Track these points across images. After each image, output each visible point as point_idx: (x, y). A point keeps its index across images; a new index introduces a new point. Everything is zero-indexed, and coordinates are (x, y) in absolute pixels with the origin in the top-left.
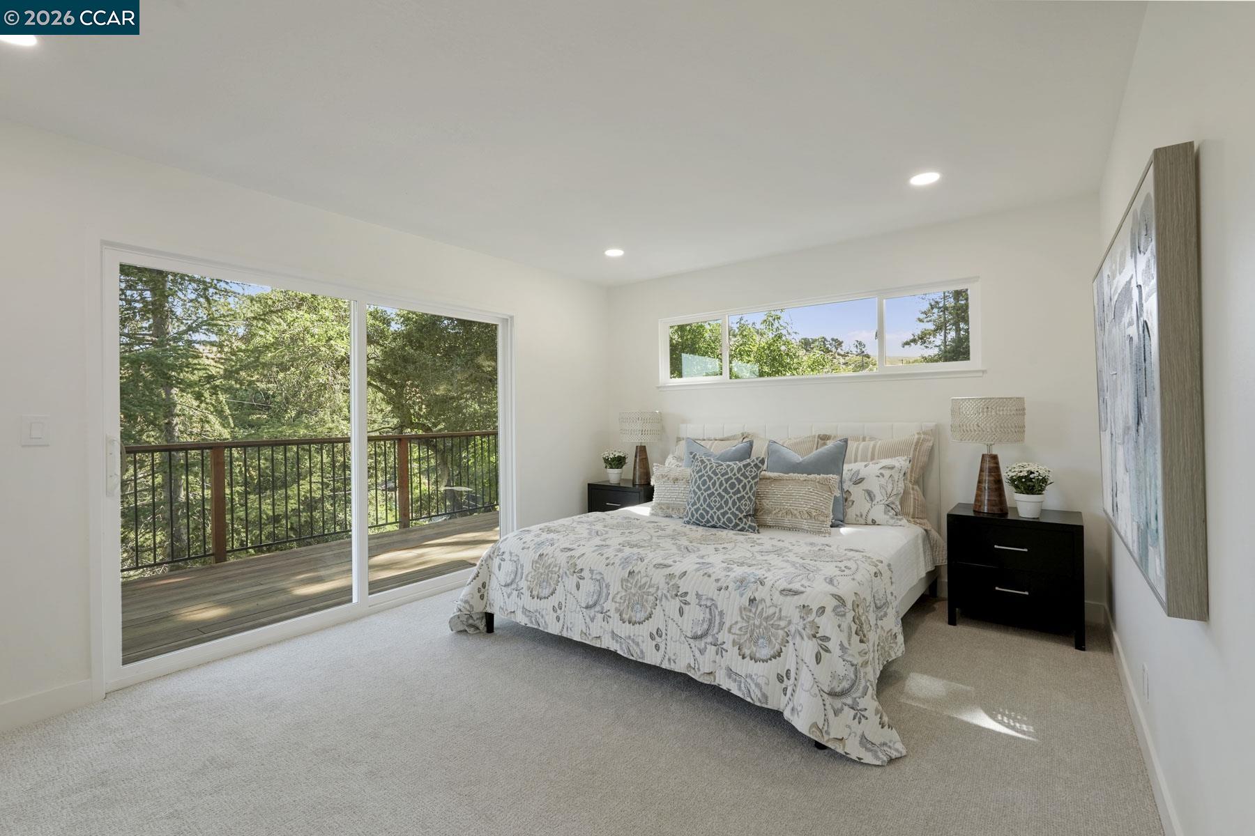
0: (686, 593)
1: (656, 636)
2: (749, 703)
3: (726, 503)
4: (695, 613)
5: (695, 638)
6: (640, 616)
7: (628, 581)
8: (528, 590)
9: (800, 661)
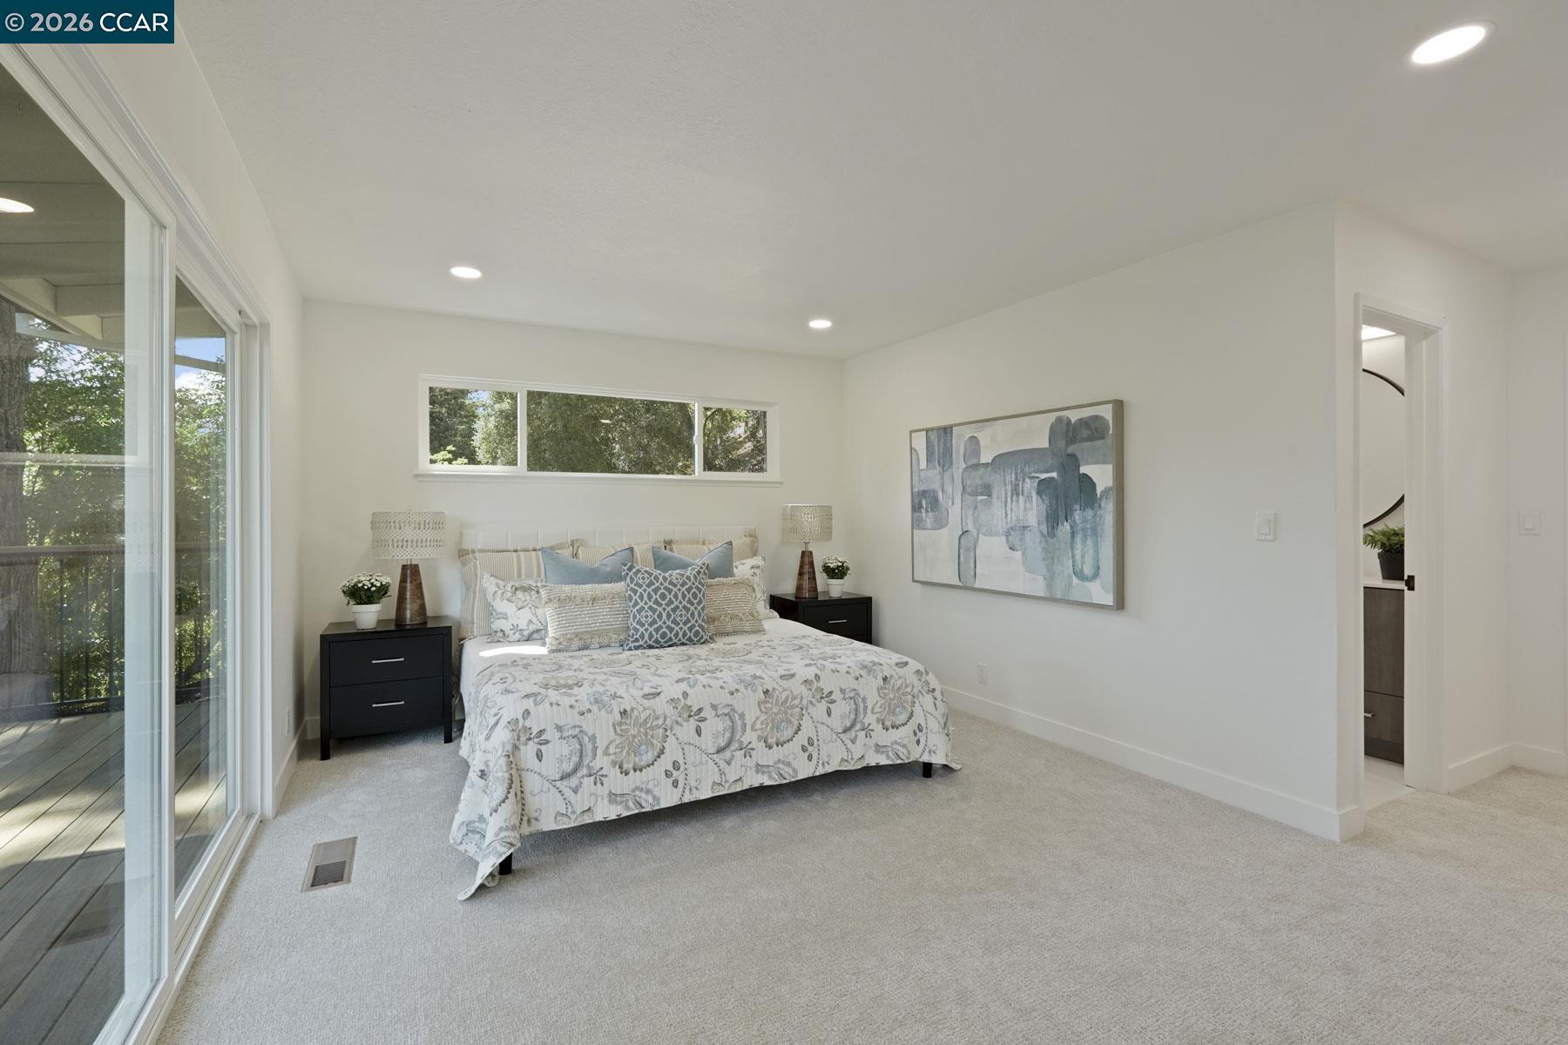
0: (831, 693)
1: (808, 747)
2: (901, 764)
3: (660, 616)
4: (842, 708)
5: (845, 731)
6: (788, 733)
7: (766, 702)
8: (614, 767)
9: (926, 713)
